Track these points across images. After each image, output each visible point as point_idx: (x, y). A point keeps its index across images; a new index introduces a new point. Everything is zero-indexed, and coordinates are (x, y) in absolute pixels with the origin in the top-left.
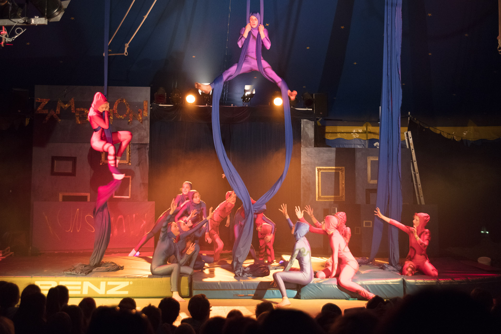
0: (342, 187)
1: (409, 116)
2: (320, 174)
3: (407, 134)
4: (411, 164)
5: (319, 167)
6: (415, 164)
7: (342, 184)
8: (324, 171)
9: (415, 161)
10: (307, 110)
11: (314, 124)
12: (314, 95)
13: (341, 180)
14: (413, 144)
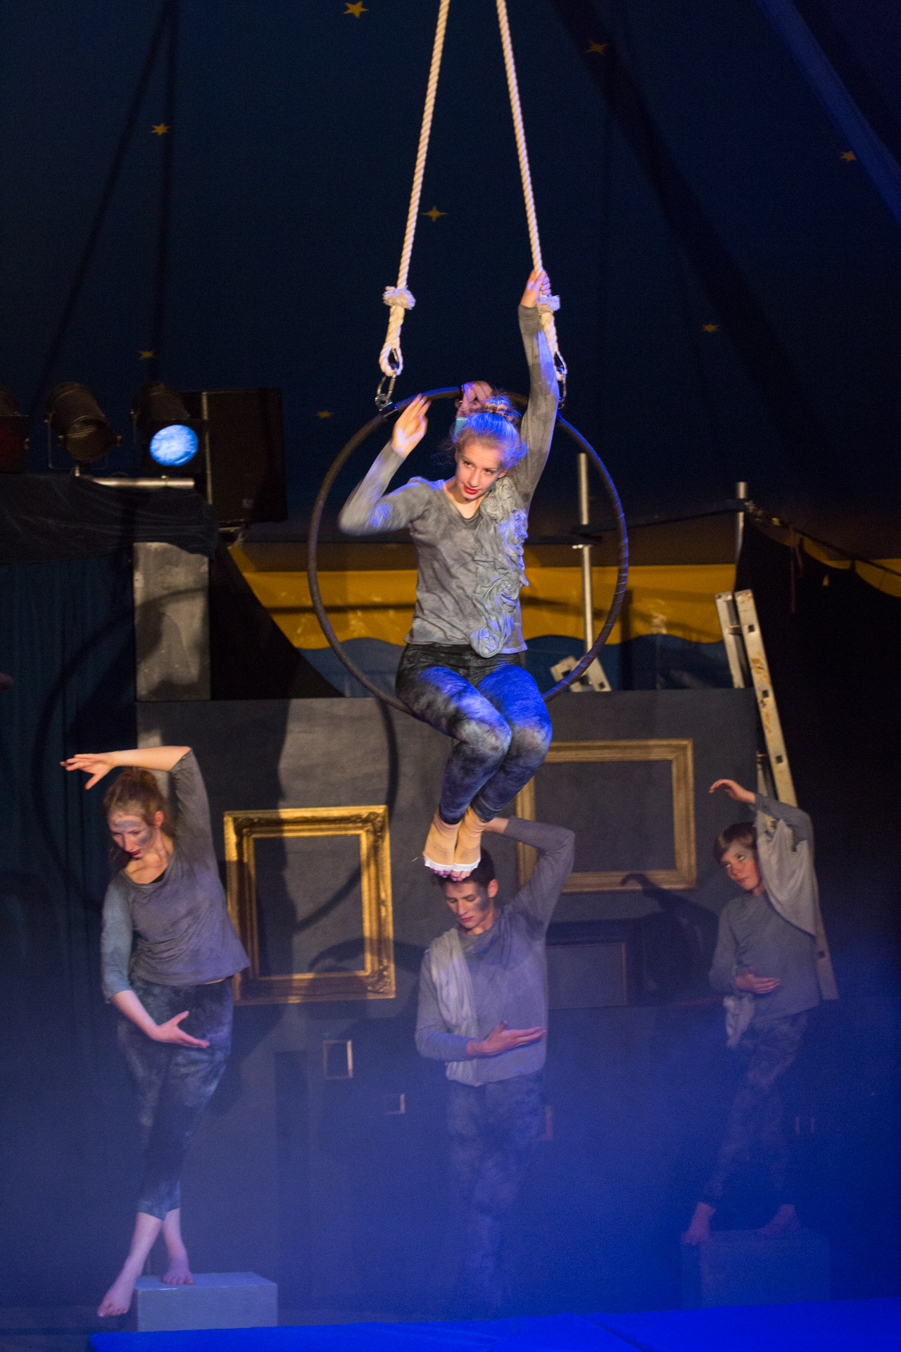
0: (374, 918)
1: (740, 505)
2: (252, 851)
3: (733, 606)
4: (760, 773)
5: (242, 815)
6: (782, 771)
7: (380, 902)
8: (272, 835)
9: (779, 759)
10: (167, 488)
11: (205, 568)
12: (205, 400)
13: (373, 881)
14: (763, 662)
